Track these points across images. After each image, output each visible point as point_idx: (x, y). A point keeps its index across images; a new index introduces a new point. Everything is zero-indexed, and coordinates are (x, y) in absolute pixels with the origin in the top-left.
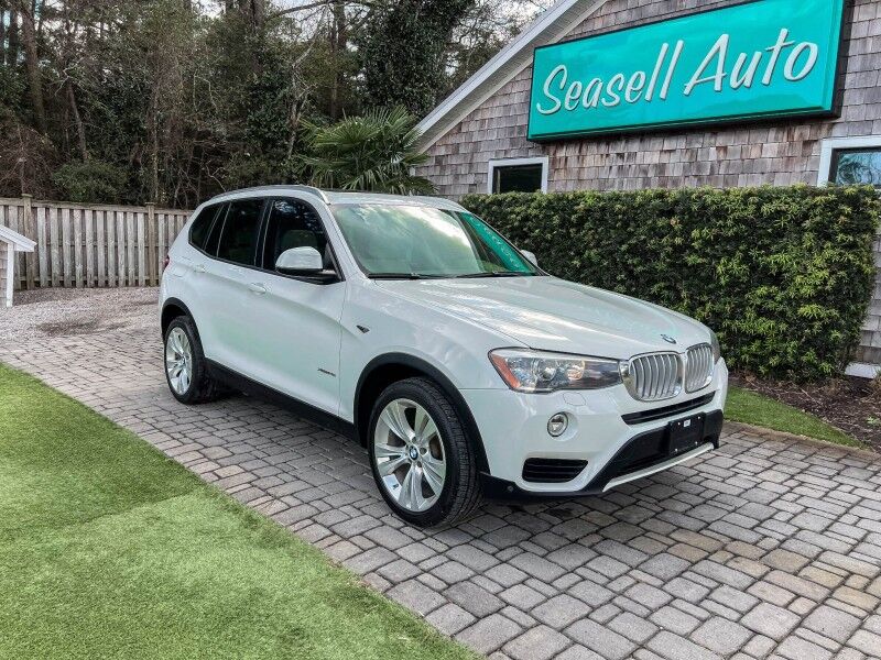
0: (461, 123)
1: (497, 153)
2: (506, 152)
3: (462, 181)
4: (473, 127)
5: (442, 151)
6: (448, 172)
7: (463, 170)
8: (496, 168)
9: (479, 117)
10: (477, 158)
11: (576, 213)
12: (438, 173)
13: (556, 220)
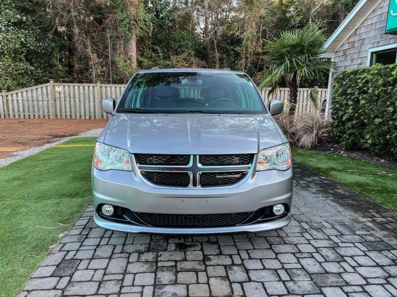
0: (357, 29)
1: (373, 43)
2: (378, 42)
3: (355, 62)
4: (362, 30)
5: (346, 47)
6: (348, 58)
7: (356, 56)
8: (372, 53)
9: (366, 24)
10: (363, 48)
11: (392, 76)
12: (343, 59)
13: (381, 82)
